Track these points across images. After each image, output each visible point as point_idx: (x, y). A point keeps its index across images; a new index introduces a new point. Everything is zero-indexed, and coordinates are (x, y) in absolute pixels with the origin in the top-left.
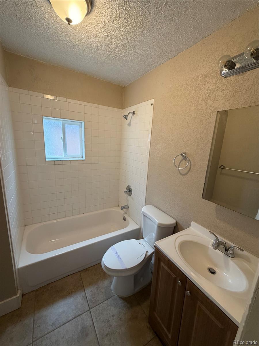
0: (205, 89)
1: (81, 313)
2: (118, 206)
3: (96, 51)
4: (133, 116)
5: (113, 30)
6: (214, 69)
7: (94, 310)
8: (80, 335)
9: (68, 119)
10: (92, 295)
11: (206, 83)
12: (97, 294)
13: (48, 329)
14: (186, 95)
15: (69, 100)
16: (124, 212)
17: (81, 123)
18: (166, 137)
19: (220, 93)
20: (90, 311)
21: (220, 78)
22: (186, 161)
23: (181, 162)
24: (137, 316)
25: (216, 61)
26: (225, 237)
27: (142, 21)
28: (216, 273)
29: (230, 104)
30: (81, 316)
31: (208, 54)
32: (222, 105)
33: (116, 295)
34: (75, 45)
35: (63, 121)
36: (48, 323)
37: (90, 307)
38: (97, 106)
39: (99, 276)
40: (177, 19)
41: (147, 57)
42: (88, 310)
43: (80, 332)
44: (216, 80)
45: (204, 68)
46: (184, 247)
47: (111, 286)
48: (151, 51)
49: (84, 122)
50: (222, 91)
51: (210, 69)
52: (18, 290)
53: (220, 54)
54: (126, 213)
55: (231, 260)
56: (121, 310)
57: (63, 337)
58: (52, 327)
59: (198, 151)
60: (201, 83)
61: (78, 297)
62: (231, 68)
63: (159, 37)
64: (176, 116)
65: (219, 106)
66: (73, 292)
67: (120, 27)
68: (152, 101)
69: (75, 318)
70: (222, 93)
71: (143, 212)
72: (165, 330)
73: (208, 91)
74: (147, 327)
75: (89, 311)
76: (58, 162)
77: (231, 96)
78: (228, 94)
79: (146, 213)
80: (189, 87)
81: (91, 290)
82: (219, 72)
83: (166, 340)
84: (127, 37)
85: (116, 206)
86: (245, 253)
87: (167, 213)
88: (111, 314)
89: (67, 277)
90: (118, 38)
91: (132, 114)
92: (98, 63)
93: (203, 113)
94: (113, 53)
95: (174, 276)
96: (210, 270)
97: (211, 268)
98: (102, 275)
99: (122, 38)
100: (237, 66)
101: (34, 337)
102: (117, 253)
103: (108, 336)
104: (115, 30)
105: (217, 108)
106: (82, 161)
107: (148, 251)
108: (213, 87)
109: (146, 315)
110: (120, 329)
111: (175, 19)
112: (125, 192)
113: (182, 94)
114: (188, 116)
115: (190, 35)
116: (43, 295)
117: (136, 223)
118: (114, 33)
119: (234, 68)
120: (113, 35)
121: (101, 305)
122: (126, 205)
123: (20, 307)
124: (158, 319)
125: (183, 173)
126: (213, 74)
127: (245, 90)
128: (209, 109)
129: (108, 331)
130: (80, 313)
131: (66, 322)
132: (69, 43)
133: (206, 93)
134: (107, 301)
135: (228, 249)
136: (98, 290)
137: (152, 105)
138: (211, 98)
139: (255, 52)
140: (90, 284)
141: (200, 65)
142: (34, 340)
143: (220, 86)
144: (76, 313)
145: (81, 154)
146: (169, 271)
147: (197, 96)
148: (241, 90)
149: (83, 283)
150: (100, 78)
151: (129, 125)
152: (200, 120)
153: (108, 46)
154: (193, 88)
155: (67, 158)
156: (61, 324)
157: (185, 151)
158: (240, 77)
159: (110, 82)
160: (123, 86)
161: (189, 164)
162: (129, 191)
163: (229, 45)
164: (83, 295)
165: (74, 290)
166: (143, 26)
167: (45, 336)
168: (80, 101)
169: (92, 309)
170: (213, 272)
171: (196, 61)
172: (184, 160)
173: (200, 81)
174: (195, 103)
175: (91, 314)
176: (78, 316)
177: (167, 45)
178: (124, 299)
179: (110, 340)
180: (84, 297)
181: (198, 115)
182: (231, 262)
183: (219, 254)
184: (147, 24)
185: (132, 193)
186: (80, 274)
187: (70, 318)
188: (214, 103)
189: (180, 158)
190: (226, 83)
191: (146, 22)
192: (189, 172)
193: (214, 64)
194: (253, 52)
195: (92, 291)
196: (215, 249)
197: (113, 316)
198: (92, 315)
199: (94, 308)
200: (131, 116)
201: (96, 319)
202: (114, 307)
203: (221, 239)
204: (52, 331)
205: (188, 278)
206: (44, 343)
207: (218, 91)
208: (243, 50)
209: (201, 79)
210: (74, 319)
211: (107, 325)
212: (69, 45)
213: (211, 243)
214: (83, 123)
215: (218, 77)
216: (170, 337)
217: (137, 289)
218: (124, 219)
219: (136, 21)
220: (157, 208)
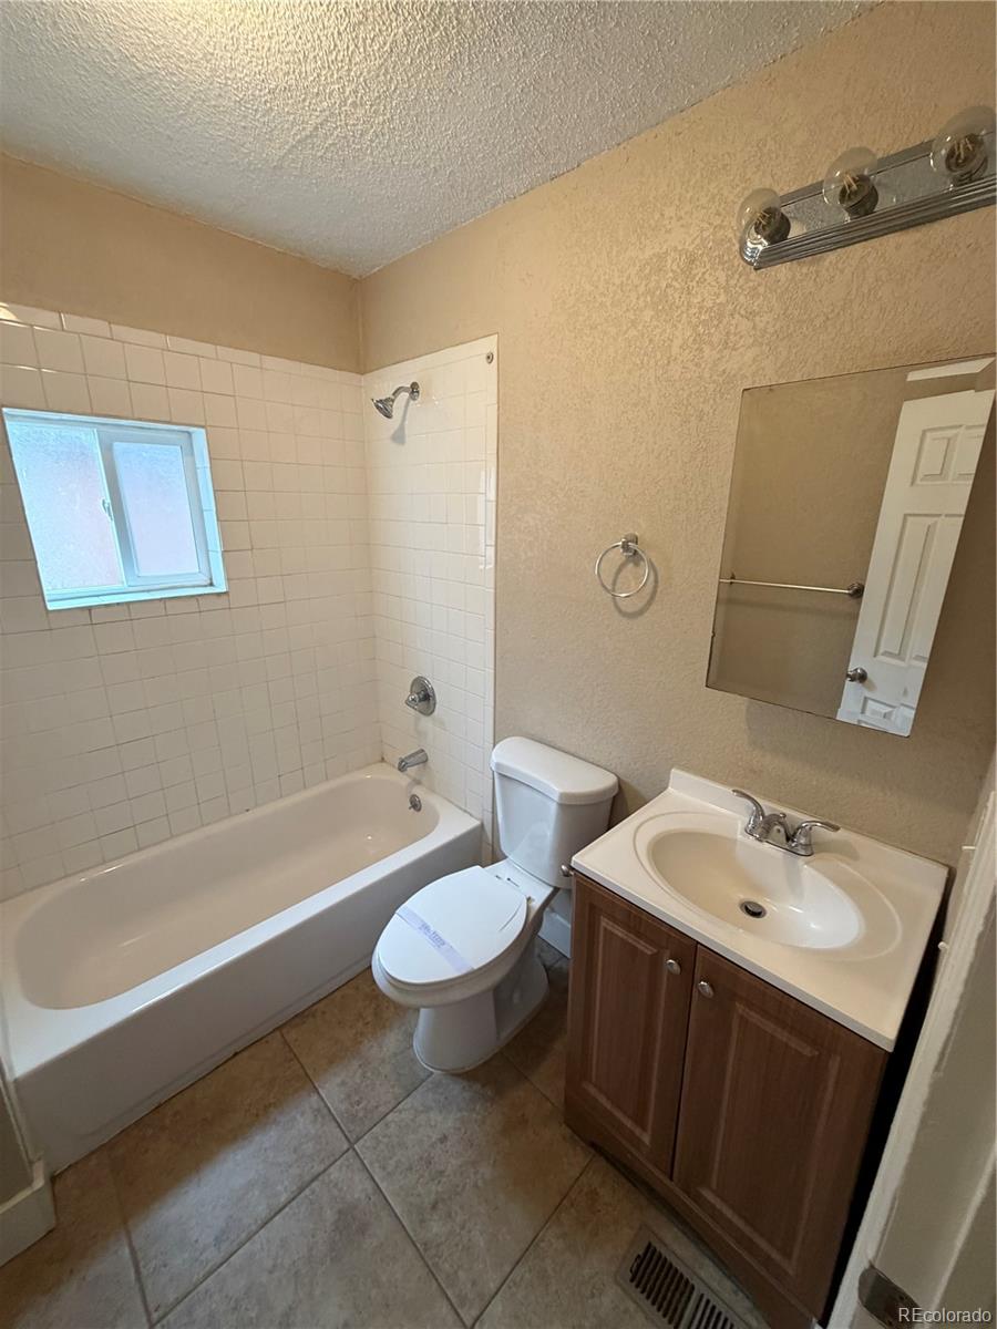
0: (689, 306)
1: (322, 1167)
2: (383, 760)
3: (245, 117)
4: (412, 402)
5: (333, 34)
6: (720, 234)
7: (368, 1144)
8: (337, 1237)
9: (127, 418)
10: (349, 1096)
11: (694, 283)
12: (367, 1086)
13: (202, 1261)
14: (625, 328)
15: (121, 331)
16: (409, 780)
17: (189, 433)
18: (558, 484)
19: (745, 325)
20: (354, 1149)
21: (741, 268)
22: (637, 564)
23: (619, 570)
24: (523, 1115)
25: (723, 206)
26: (779, 801)
27: (457, 11)
28: (765, 914)
29: (778, 365)
30: (324, 1177)
31: (695, 175)
32: (750, 366)
33: (439, 1072)
34: (141, 78)
35: (102, 428)
36: (197, 1241)
37: (352, 1137)
38: (254, 358)
39: (360, 1024)
40: (590, 28)
41: (463, 165)
42: (348, 1150)
43: (333, 1228)
44: (727, 276)
45: (682, 226)
46: (663, 851)
47: (412, 1046)
48: (480, 140)
49: (203, 431)
50: (750, 315)
51: (705, 234)
52: (31, 1163)
53: (737, 181)
54: (418, 782)
55: (807, 863)
56: (465, 1114)
57: (274, 1266)
58: (219, 1249)
59: (679, 528)
60: (674, 283)
61: (295, 1118)
62: (777, 238)
63: (516, 86)
64: (589, 402)
65: (740, 369)
66: (270, 1105)
67: (360, 23)
68: (490, 344)
69: (301, 1190)
70: (750, 324)
71: (498, 765)
72: (629, 1124)
73: (700, 313)
74: (564, 1138)
75: (351, 1151)
76: (109, 609)
77: (781, 336)
78: (771, 330)
79: (508, 768)
80: (633, 296)
81: (338, 1080)
82: (737, 246)
83: (632, 1155)
84: (386, 70)
85: (375, 763)
86: (842, 834)
87: (582, 754)
88: (435, 1137)
89: (230, 1062)
90: (349, 70)
91: (407, 394)
92: (252, 167)
93: (688, 392)
94: (321, 132)
95: (649, 950)
96: (747, 908)
97: (749, 903)
98: (369, 1019)
99: (369, 72)
100: (796, 231)
101: (152, 1307)
102: (425, 927)
103: (440, 1205)
104: (339, 33)
105: (734, 376)
106: (215, 597)
107: (533, 897)
108: (718, 301)
109: (553, 1104)
110: (475, 1173)
111: (584, 26)
112: (407, 702)
113: (606, 320)
114: (636, 405)
115: (633, 94)
116: (146, 1151)
117: (465, 811)
118: (335, 46)
119: (784, 237)
120: (331, 52)
121: (389, 1117)
122: (417, 753)
123: (53, 1226)
124: (602, 1100)
125: (630, 610)
126: (717, 253)
127: (822, 318)
128: (708, 380)
129: (437, 1192)
130: (318, 1168)
131: (272, 1214)
132: (115, 61)
133: (694, 320)
134: (409, 1099)
135: (795, 833)
136: (365, 1072)
137: (490, 358)
138: (715, 340)
139: (854, 187)
140: (331, 1062)
141: (667, 214)
142: (155, 1316)
143: (742, 298)
144: (300, 1175)
145: (204, 570)
146: (631, 939)
147: (665, 330)
148: (813, 316)
149: (302, 1067)
150: (252, 236)
151: (399, 437)
152: (679, 418)
153: (304, 100)
154: (649, 299)
155: (143, 591)
156: (254, 1228)
157: (631, 531)
158: (805, 270)
159: (298, 255)
160: (355, 276)
161: (652, 578)
162: (424, 697)
163: (765, 150)
164: (315, 1106)
165: (272, 1101)
166: (458, 33)
167: (200, 1288)
168: (172, 334)
169: (361, 1142)
170: (755, 912)
171: (651, 198)
172: (631, 565)
173: (671, 275)
174: (659, 357)
175: (360, 1159)
176: (313, 1180)
177: (547, 122)
178: (467, 1076)
179: (450, 1215)
180: (319, 1110)
181: (673, 400)
182: (806, 870)
183: (771, 851)
184: (476, 27)
185: (435, 704)
186: (283, 1036)
187: (283, 1199)
188: (724, 360)
189: (618, 556)
190: (761, 290)
191: (472, 21)
192: (649, 603)
193: (718, 214)
194: (850, 186)
195: (343, 1083)
196: (761, 841)
197: (444, 1139)
198: (365, 1162)
199: (366, 1137)
200: (404, 404)
201: (384, 1168)
202: (441, 1112)
203: (769, 807)
204: (222, 1264)
205: (698, 943)
206: (200, 1313)
207: (737, 316)
208: (811, 177)
209: (675, 267)
210: (300, 1193)
211: (426, 1174)
212: (111, 72)
213: (740, 826)
214: (200, 435)
215: (733, 266)
216: (646, 1139)
217: (509, 1031)
218: (415, 805)
219: (432, 10)
220: (545, 744)
